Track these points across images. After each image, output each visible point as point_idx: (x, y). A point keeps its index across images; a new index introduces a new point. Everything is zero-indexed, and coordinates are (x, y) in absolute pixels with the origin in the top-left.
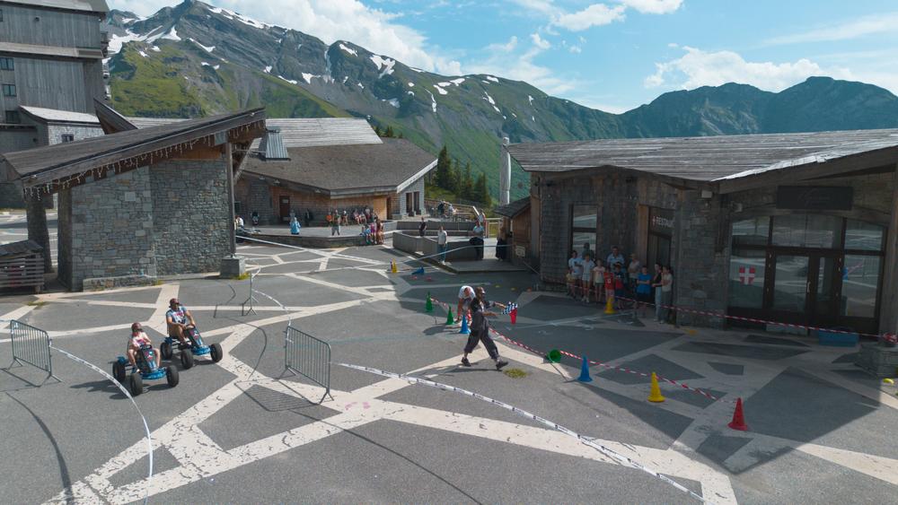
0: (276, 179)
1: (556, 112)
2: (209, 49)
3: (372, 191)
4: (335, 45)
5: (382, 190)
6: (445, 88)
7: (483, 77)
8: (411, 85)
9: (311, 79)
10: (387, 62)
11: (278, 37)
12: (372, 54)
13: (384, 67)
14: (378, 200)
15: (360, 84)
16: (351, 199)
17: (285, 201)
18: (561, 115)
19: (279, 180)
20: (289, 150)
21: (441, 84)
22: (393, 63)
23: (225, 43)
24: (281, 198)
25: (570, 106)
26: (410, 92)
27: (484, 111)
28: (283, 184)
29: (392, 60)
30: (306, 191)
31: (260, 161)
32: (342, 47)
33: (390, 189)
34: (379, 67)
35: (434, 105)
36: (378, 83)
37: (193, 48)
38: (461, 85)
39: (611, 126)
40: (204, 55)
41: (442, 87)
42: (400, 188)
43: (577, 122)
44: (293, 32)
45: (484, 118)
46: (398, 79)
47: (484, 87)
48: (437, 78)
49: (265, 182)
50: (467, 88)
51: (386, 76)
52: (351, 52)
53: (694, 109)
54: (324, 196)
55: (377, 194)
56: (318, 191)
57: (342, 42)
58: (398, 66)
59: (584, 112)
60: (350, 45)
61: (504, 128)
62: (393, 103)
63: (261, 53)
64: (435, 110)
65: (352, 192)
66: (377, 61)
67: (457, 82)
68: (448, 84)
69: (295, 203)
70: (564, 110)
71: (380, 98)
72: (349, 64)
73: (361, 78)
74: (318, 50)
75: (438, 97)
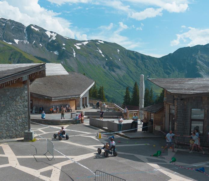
1: (130, 57)
4: (29, 27)
5: (74, 97)
6: (79, 46)
7: (97, 41)
8: (64, 44)
9: (18, 42)
10: (53, 34)
11: (3, 23)
12: (46, 31)
13: (51, 36)
15: (41, 44)
16: (60, 101)
18: (132, 58)
21: (77, 44)
22: (56, 34)
25: (136, 54)
26: (63, 48)
27: (97, 56)
29: (55, 33)
32: (32, 27)
33: (77, 96)
34: (49, 37)
35: (74, 54)
36: (49, 44)
38: (87, 44)
39: (155, 63)
41: (78, 46)
43: (140, 61)
44: (10, 20)
45: (97, 60)
46: (58, 42)
47: (97, 45)
48: (75, 41)
50: (89, 46)
51: (53, 41)
52: (36, 29)
53: (193, 55)
54: (49, 100)
56: (46, 98)
57: (32, 25)
58: (58, 36)
59: (143, 57)
60: (36, 26)
61: (107, 64)
62: (56, 53)
64: (75, 56)
65: (61, 98)
66: (48, 34)
67: (85, 43)
68: (81, 44)
70: (133, 56)
71: (50, 51)
72: (35, 35)
73: (41, 42)
74: (21, 29)
75: (76, 50)
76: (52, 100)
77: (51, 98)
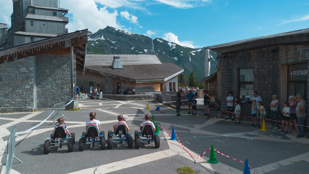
0: (116, 75)
2: (114, 42)
3: (154, 80)
4: (156, 39)
5: (158, 80)
6: (194, 53)
8: (182, 52)
9: (147, 51)
10: (173, 45)
11: (136, 37)
12: (168, 42)
13: (172, 46)
14: (157, 84)
15: (164, 53)
16: (145, 84)
17: (119, 85)
19: (117, 76)
20: (123, 66)
21: (193, 51)
22: (176, 45)
23: (119, 40)
24: (118, 83)
26: (181, 55)
28: (118, 78)
29: (175, 44)
30: (127, 80)
31: (111, 69)
32: (158, 40)
33: (161, 80)
34: (171, 46)
35: (190, 59)
36: (170, 52)
37: (109, 42)
40: (112, 44)
41: (193, 53)
42: (166, 79)
44: (141, 35)
46: (177, 50)
48: (191, 49)
49: (111, 77)
50: (202, 53)
51: (173, 49)
52: (161, 41)
54: (133, 82)
55: (156, 82)
56: (131, 80)
57: (158, 38)
60: (161, 39)
62: (175, 58)
63: (131, 43)
64: (190, 61)
65: (145, 81)
66: (170, 44)
67: (199, 50)
68: (195, 51)
69: (123, 85)
71: (171, 57)
72: (160, 46)
73: (164, 51)
74: (150, 41)
75: (192, 56)
76: (136, 82)
77: (135, 81)
